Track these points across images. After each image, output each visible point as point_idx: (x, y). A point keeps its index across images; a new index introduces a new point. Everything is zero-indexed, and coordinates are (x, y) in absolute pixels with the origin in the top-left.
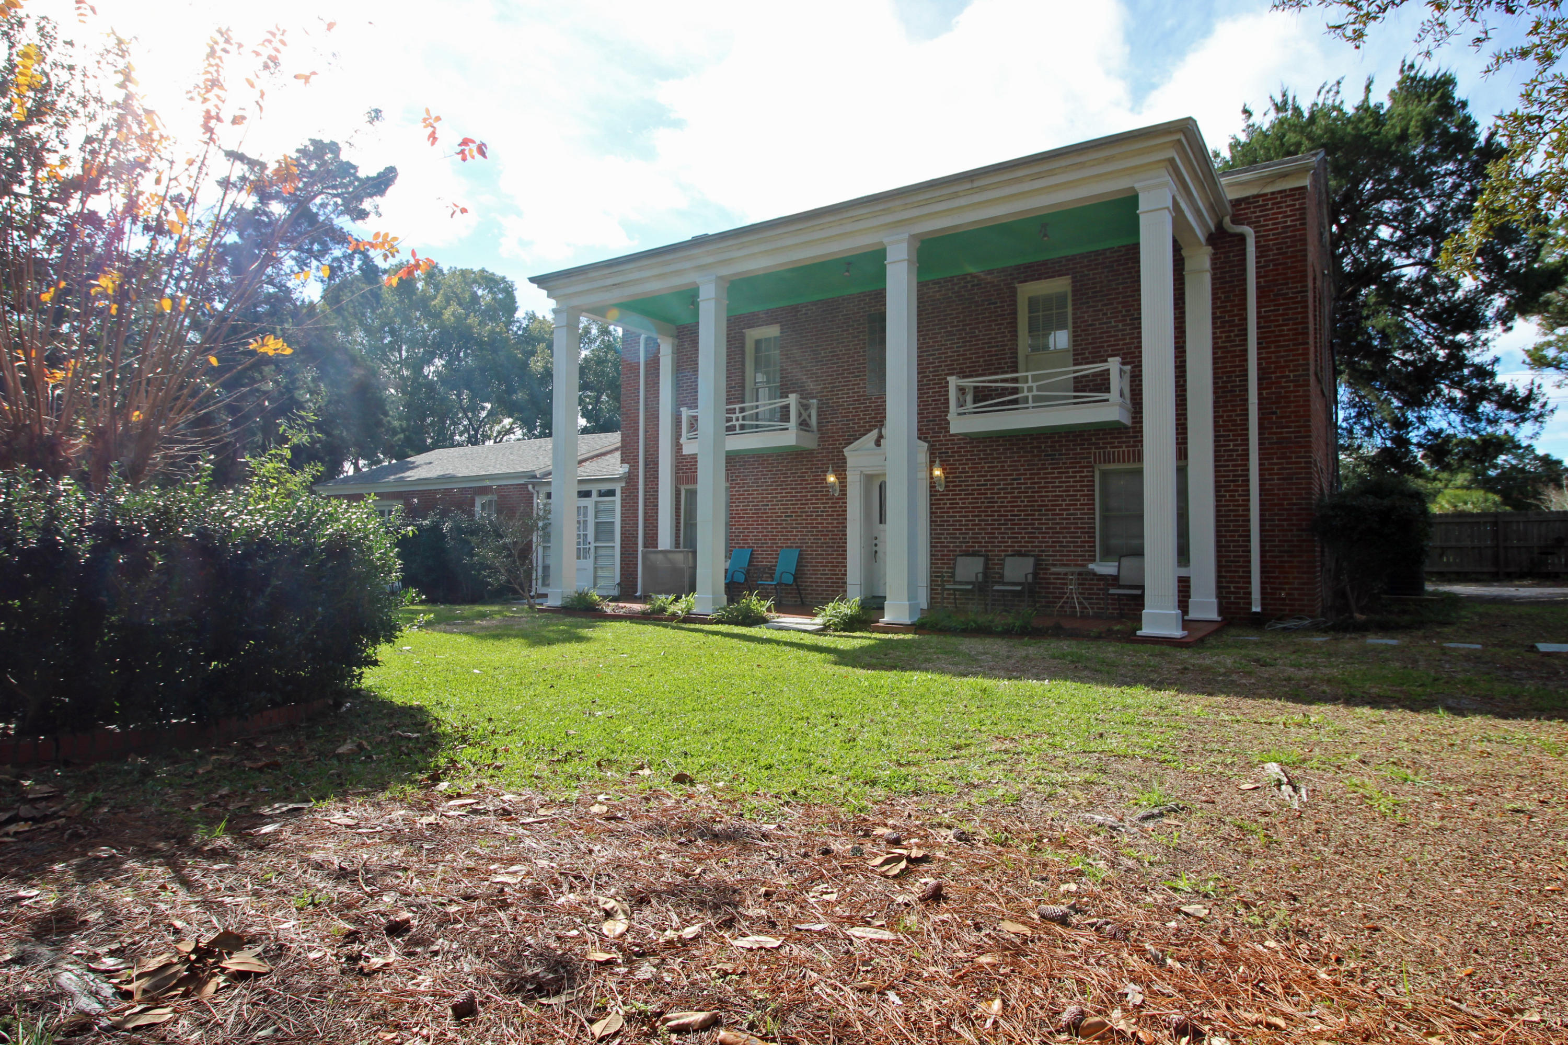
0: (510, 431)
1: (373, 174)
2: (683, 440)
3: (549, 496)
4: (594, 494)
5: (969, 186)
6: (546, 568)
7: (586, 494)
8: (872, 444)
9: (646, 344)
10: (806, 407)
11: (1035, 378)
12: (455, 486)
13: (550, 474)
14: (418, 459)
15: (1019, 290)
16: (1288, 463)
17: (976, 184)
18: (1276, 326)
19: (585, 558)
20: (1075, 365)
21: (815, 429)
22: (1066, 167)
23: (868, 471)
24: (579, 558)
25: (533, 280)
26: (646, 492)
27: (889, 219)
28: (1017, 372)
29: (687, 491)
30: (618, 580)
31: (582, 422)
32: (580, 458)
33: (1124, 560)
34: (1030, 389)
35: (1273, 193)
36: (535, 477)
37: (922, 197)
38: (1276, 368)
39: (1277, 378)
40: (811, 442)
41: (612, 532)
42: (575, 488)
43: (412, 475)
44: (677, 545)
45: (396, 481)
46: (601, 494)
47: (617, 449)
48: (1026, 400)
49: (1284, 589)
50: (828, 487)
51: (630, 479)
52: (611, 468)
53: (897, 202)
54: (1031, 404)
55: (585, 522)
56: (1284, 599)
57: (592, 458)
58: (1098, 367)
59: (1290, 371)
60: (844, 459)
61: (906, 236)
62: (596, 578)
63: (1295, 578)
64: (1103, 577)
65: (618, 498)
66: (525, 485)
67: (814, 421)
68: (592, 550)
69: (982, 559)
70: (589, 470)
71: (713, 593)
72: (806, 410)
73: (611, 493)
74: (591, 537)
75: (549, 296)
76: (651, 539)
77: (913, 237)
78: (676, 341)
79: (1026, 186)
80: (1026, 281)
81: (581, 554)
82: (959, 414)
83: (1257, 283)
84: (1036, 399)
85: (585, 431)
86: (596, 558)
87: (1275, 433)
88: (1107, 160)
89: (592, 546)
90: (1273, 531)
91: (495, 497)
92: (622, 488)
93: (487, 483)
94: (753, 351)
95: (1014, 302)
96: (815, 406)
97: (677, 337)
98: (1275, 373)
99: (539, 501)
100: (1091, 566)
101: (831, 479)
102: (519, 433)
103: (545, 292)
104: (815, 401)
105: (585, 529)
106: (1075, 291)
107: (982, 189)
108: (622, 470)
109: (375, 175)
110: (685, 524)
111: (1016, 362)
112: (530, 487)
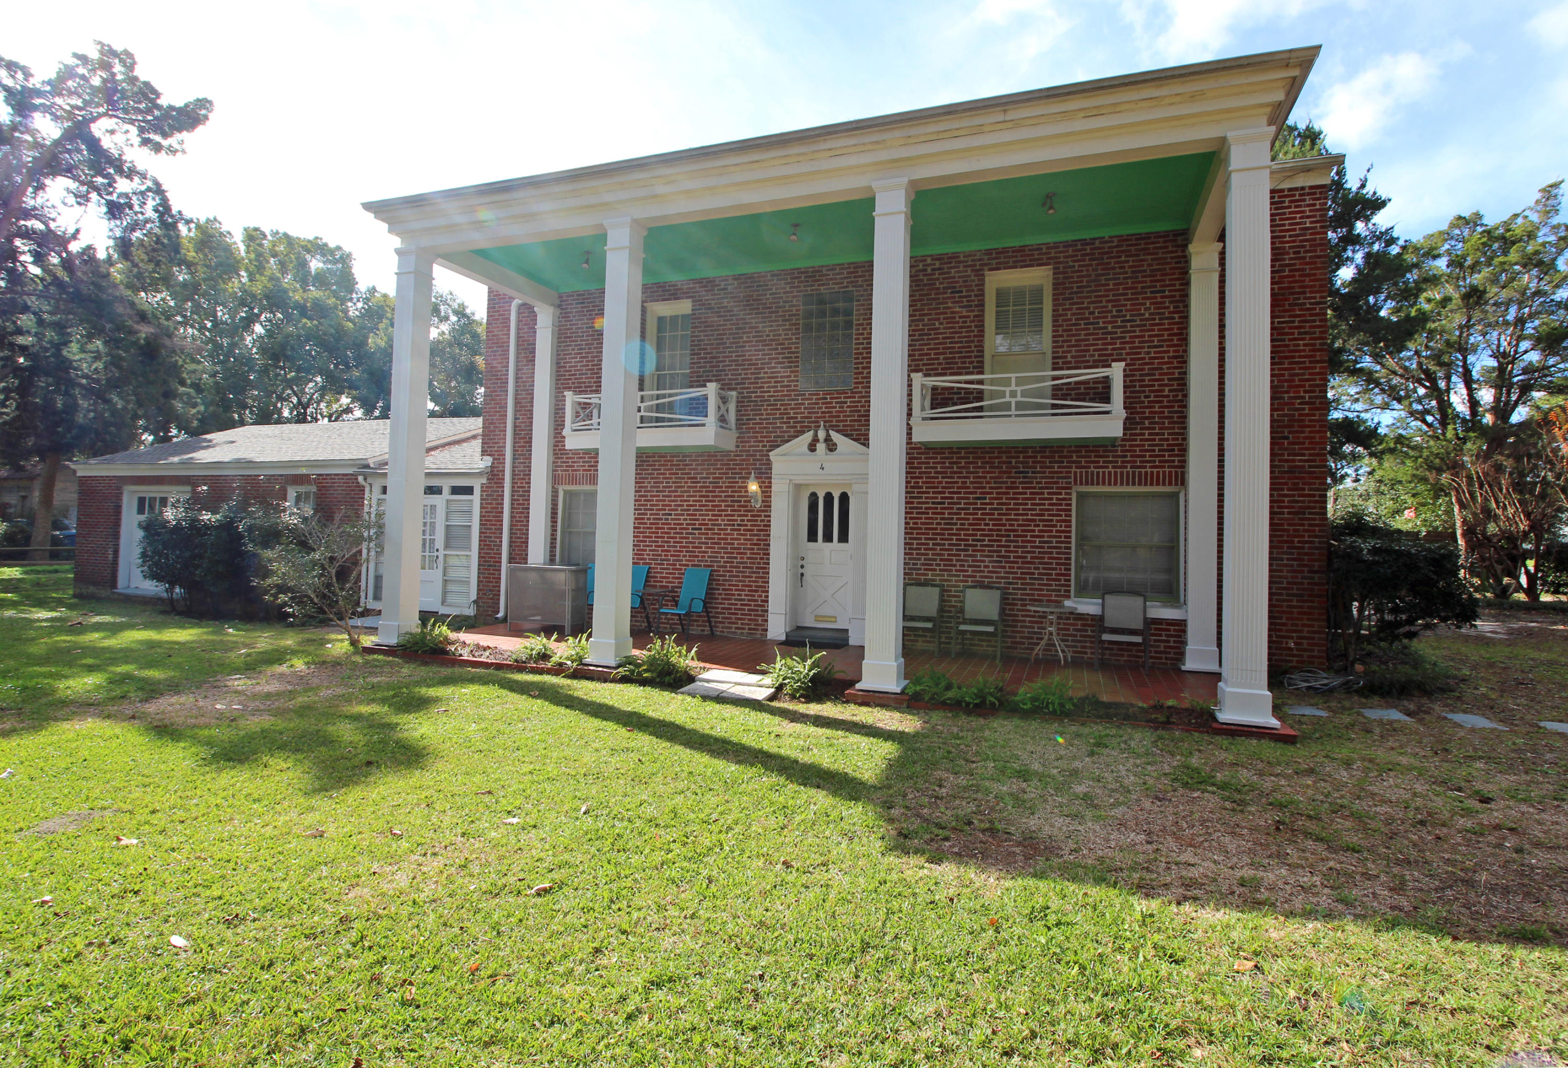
0: (348, 410)
1: (179, 103)
2: (566, 432)
3: (384, 490)
4: (446, 490)
5: (1000, 117)
6: (378, 579)
7: (432, 490)
8: (805, 448)
9: (519, 313)
10: (724, 400)
11: (1019, 382)
12: (262, 472)
13: (386, 464)
14: (217, 437)
15: (987, 279)
16: (1300, 496)
17: (1011, 115)
18: (1290, 340)
19: (431, 568)
20: (1054, 369)
21: (733, 426)
22: (1136, 102)
23: (799, 480)
24: (423, 568)
25: (368, 206)
26: (513, 491)
27: (884, 155)
28: (982, 373)
29: (566, 492)
30: (474, 596)
31: (431, 405)
32: (428, 445)
33: (1107, 597)
34: (1013, 394)
35: (1290, 190)
36: (367, 466)
37: (932, 128)
38: (1289, 387)
39: (1289, 398)
40: (729, 443)
41: (469, 537)
42: (424, 483)
43: (204, 456)
44: (552, 561)
45: (182, 463)
46: (456, 490)
47: (474, 437)
48: (1007, 406)
49: (1292, 638)
50: (748, 498)
51: (494, 475)
52: (467, 460)
53: (897, 133)
54: (1013, 412)
55: (433, 525)
56: (1290, 649)
57: (444, 446)
58: (1100, 372)
59: (1305, 392)
60: (769, 464)
61: (905, 180)
62: (445, 593)
63: (1304, 625)
64: (1081, 617)
65: (476, 497)
66: (354, 476)
67: (732, 417)
68: (441, 558)
69: (937, 590)
70: (440, 461)
71: (616, 638)
72: (724, 403)
73: (469, 490)
74: (440, 542)
75: (390, 231)
76: (519, 551)
77: (912, 183)
78: (558, 312)
79: (1078, 125)
80: (999, 269)
81: (428, 562)
82: (924, 419)
83: (1272, 289)
84: (1019, 406)
85: (433, 414)
86: (445, 569)
87: (1287, 461)
88: (1193, 97)
89: (441, 553)
90: (1281, 571)
91: (313, 489)
92: (482, 485)
93: (304, 471)
94: (655, 331)
95: (981, 293)
96: (734, 399)
97: (559, 306)
98: (1288, 392)
99: (371, 497)
100: (1068, 603)
101: (753, 487)
102: (358, 413)
103: (385, 226)
104: (734, 393)
105: (433, 532)
106: (1056, 285)
107: (1016, 124)
108: (482, 463)
109: (182, 105)
110: (563, 532)
111: (982, 362)
112: (361, 479)
